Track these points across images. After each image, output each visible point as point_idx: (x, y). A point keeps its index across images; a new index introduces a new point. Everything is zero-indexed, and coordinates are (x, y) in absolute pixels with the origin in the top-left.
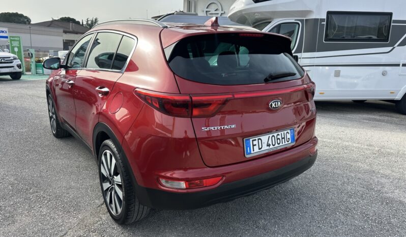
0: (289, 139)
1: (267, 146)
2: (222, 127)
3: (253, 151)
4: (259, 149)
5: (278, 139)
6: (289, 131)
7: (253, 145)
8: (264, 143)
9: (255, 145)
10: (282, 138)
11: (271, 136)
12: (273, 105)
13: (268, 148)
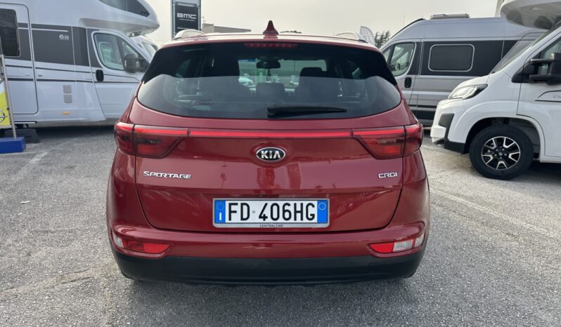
0: (313, 215)
1: (260, 217)
2: (171, 175)
3: (230, 219)
4: (242, 219)
5: (284, 211)
6: (315, 203)
7: (231, 212)
8: (254, 212)
9: (235, 212)
10: (296, 212)
11: (270, 203)
12: (264, 154)
13: (262, 220)
